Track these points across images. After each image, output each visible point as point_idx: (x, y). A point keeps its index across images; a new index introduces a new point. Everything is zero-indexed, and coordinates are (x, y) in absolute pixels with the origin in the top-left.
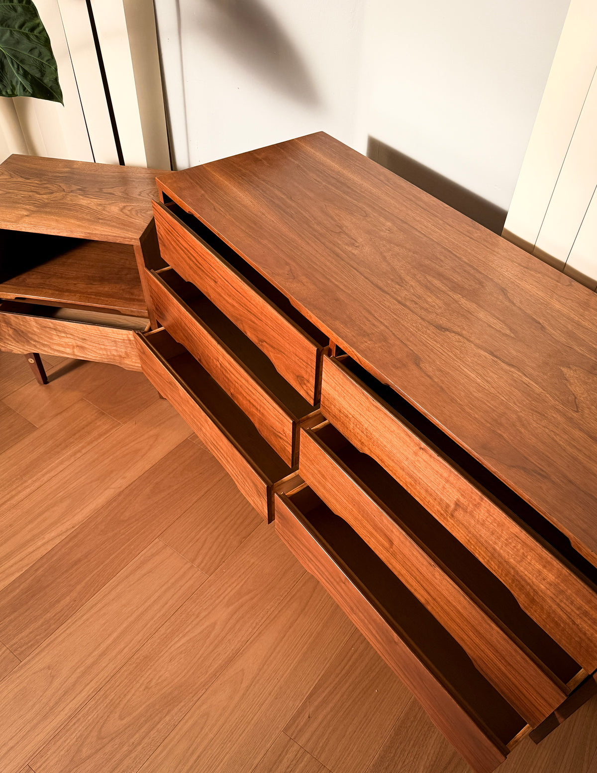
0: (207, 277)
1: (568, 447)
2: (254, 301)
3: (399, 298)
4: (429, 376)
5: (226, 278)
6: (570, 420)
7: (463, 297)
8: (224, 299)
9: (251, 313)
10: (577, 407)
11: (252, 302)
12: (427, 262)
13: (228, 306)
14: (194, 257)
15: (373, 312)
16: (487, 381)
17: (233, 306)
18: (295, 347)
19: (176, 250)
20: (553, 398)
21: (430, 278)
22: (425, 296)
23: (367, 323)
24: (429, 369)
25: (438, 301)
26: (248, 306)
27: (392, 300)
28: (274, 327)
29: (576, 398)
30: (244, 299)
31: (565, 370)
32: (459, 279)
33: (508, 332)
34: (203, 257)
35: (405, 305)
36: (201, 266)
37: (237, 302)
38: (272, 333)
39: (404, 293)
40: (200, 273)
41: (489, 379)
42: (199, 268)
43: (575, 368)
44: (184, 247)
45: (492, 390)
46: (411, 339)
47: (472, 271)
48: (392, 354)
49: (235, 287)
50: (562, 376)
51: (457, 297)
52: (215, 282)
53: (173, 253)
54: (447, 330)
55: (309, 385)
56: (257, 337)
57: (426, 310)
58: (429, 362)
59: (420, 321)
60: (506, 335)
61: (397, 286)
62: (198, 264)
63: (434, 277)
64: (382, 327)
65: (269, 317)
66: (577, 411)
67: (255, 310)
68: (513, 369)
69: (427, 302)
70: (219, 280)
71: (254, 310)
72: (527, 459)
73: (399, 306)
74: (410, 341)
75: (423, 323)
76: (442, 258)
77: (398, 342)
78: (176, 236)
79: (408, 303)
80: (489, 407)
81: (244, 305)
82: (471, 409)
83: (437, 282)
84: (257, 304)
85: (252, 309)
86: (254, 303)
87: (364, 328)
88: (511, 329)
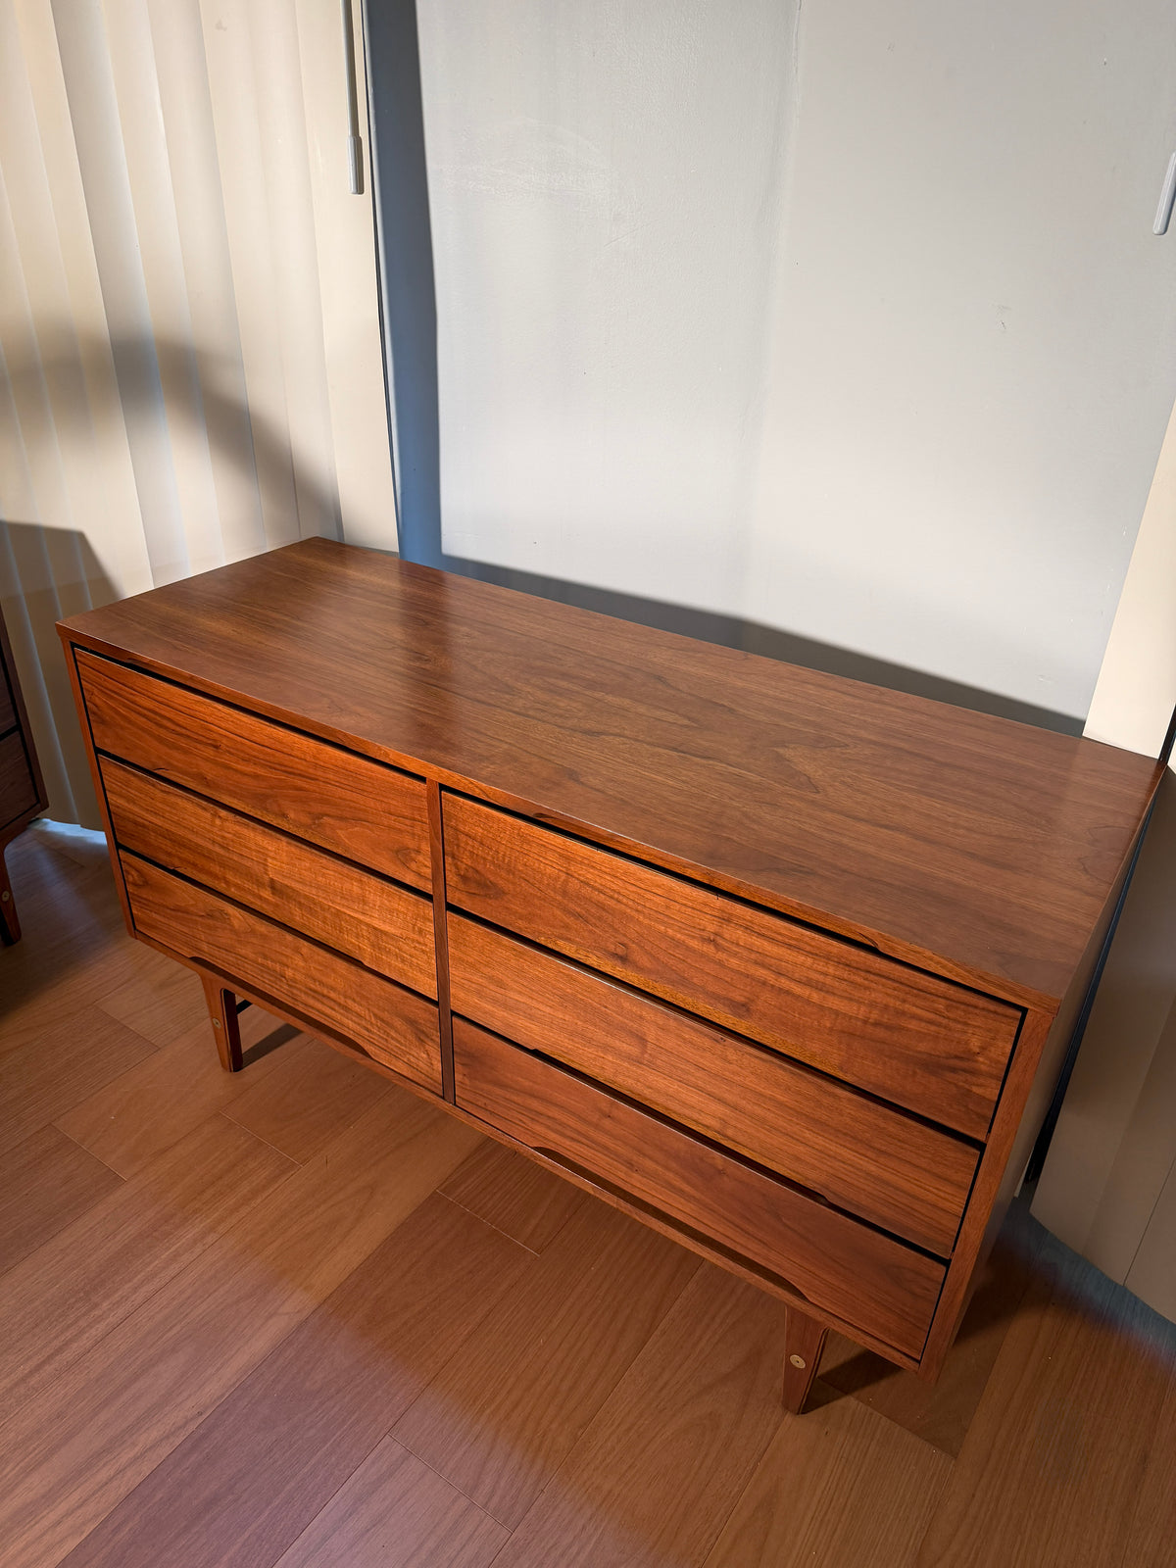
0: (198, 746)
1: (825, 834)
2: (299, 749)
3: (517, 709)
4: (598, 790)
5: (238, 732)
6: (813, 802)
7: (607, 694)
8: (236, 770)
9: (294, 774)
10: (816, 788)
11: (295, 753)
12: (539, 663)
13: (246, 780)
14: (169, 719)
15: (483, 731)
16: (683, 781)
17: (256, 776)
18: (386, 800)
19: (130, 722)
20: (779, 783)
21: (552, 680)
22: (554, 701)
23: (479, 744)
24: (593, 781)
25: (575, 705)
26: (286, 763)
27: (505, 712)
28: (342, 781)
29: (809, 778)
30: (278, 754)
31: (781, 751)
32: (593, 675)
33: (686, 722)
34: (188, 711)
35: (528, 716)
36: (184, 731)
37: (264, 766)
38: (340, 792)
39: (520, 703)
40: (183, 743)
41: (684, 778)
42: (181, 735)
43: (792, 746)
44: (145, 708)
45: (696, 791)
46: (554, 753)
47: (608, 664)
48: (532, 773)
49: (258, 740)
50: (780, 758)
51: (598, 695)
52: (216, 747)
53: (122, 728)
54: (599, 733)
55: (420, 858)
56: (310, 813)
57: (561, 716)
58: (592, 774)
59: (558, 730)
60: (686, 726)
61: (507, 696)
62: (178, 729)
63: (557, 678)
64: (506, 746)
65: (332, 767)
66: (819, 792)
67: (301, 766)
68: (711, 762)
69: (558, 707)
70: (224, 741)
71: (299, 766)
72: (775, 858)
73: (519, 718)
74: (553, 755)
75: (563, 731)
76: (560, 656)
77: (536, 759)
78: (128, 695)
79: (531, 713)
80: (698, 809)
81: (277, 767)
82: (674, 816)
83: (564, 684)
84: (304, 752)
85: (295, 766)
86: (298, 754)
87: (479, 751)
88: (689, 719)
